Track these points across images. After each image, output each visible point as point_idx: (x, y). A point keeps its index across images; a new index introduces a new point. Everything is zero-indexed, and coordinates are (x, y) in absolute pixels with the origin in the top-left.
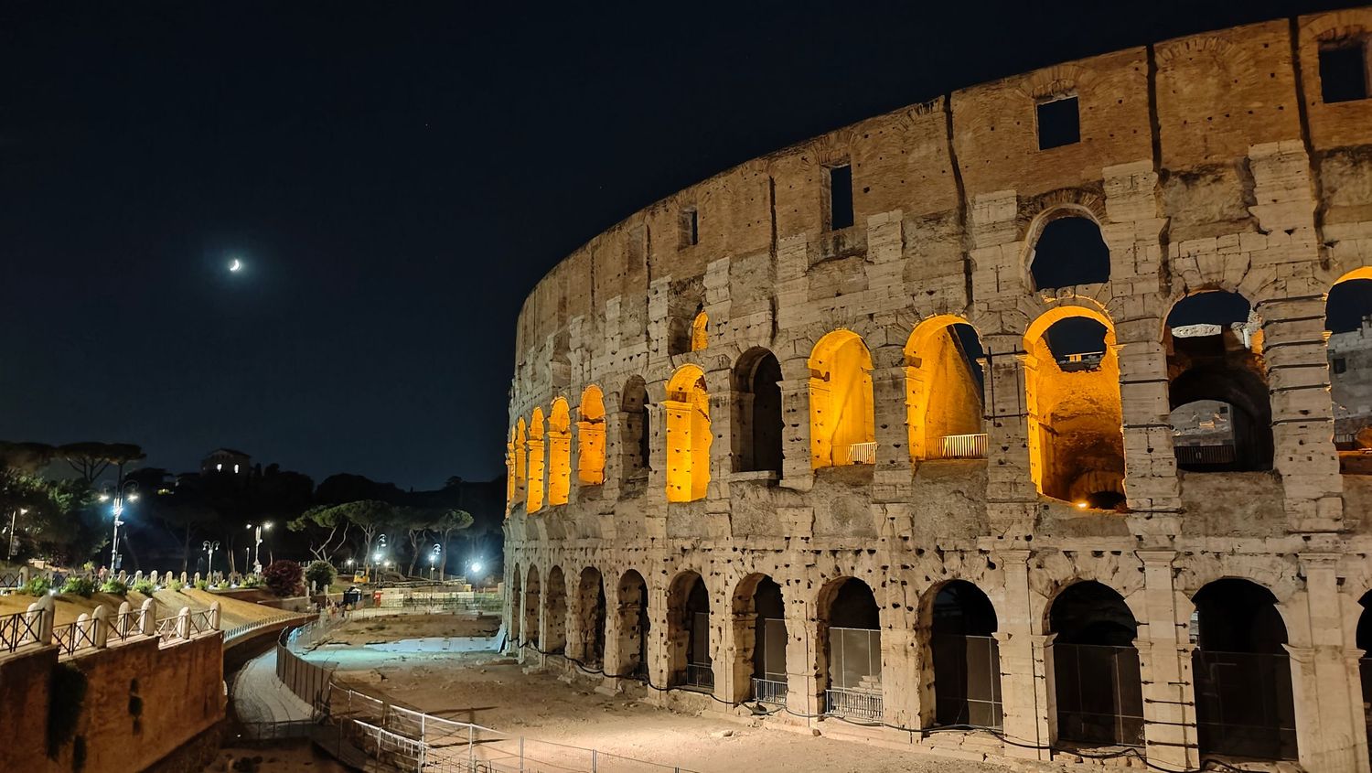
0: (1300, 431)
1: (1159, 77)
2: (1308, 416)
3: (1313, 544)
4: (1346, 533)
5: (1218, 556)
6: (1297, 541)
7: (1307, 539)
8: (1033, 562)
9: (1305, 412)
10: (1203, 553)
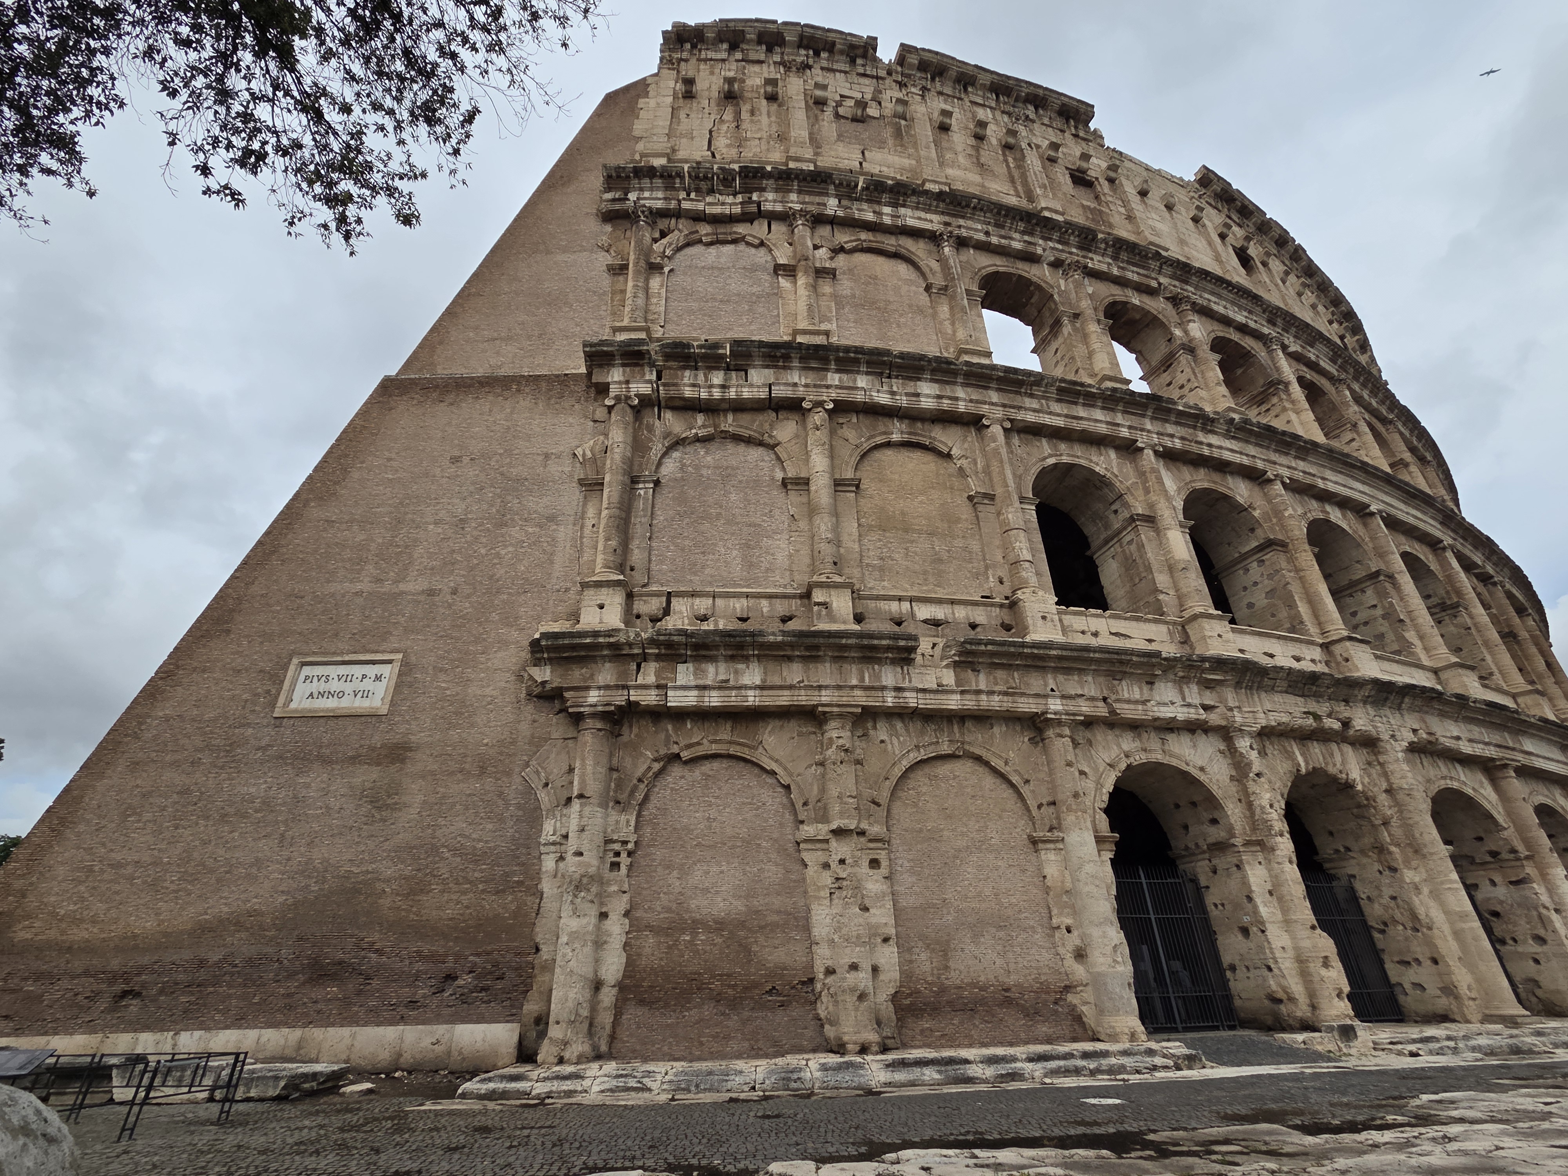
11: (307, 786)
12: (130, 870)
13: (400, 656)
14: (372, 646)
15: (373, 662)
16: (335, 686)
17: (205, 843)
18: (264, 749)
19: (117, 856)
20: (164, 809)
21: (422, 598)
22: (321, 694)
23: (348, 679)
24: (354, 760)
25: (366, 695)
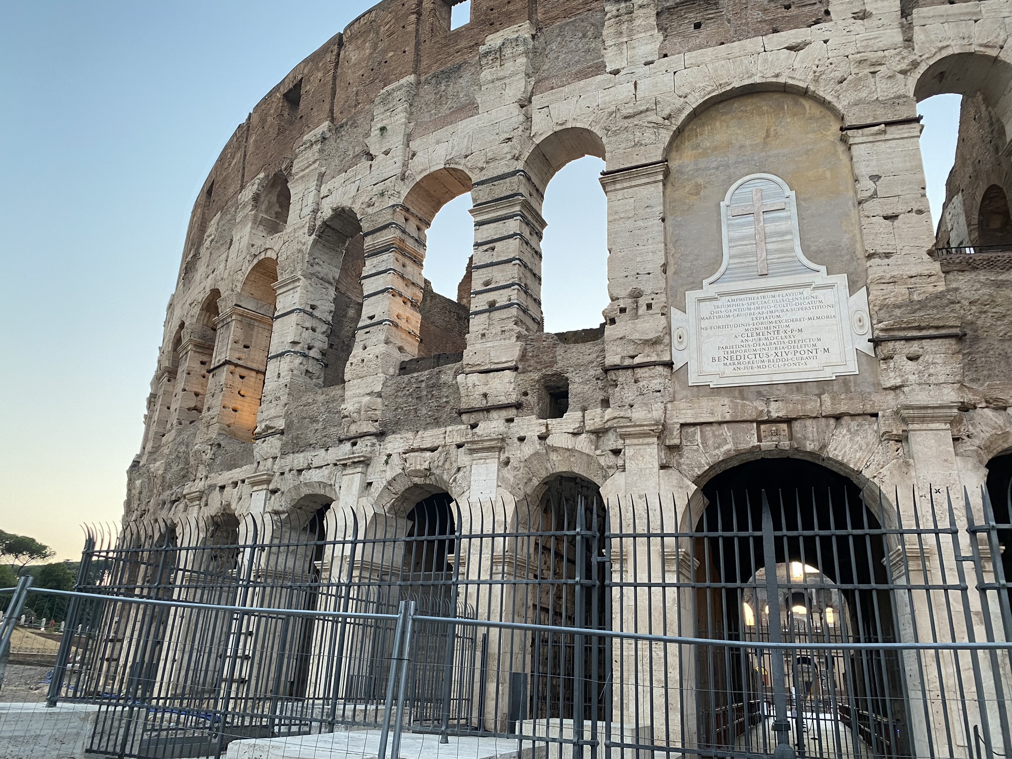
0: (365, 336)
1: (342, 54)
2: (374, 321)
3: (358, 449)
4: (381, 434)
5: (299, 472)
6: (347, 448)
7: (354, 444)
8: (204, 500)
9: (372, 318)
10: (290, 470)
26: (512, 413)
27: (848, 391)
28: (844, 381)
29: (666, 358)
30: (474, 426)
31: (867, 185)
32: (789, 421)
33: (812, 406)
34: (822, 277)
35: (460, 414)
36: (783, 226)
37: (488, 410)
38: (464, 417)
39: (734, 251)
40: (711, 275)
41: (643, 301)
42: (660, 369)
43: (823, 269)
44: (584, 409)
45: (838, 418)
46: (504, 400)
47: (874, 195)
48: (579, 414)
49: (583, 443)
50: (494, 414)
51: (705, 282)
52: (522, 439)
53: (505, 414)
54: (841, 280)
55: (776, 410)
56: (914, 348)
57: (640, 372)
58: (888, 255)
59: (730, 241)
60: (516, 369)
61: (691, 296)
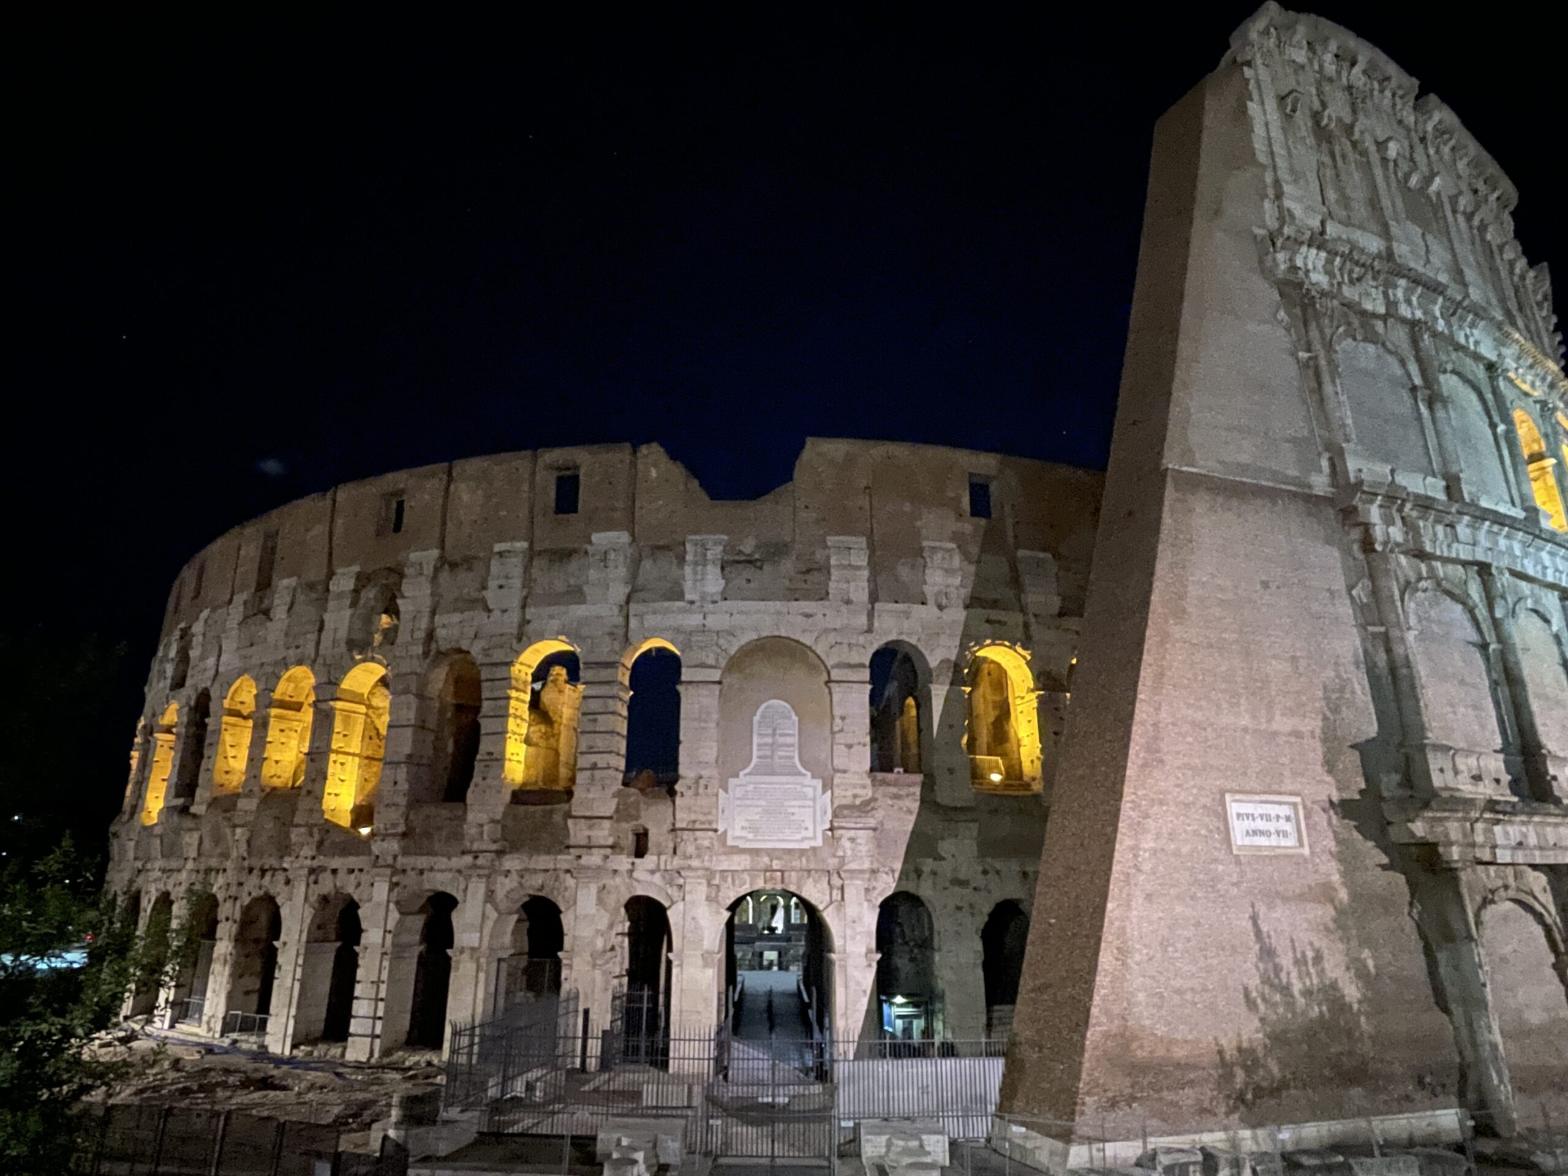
1: (452, 487)
2: (492, 757)
3: (480, 862)
4: (500, 853)
5: (421, 872)
6: (468, 859)
7: (476, 857)
8: (313, 878)
9: (491, 754)
10: (413, 869)
11: (1279, 920)
12: (1189, 996)
13: (1298, 799)
14: (1275, 787)
15: (1280, 803)
16: (1261, 825)
17: (1231, 971)
18: (1236, 884)
19: (1178, 983)
20: (1189, 940)
21: (1293, 740)
22: (1255, 832)
23: (1267, 817)
24: (1302, 897)
25: (1285, 834)
26: (609, 851)
27: (815, 855)
28: (814, 849)
29: (714, 826)
30: (579, 857)
31: (838, 721)
32: (782, 872)
33: (796, 864)
34: (808, 779)
35: (568, 847)
36: (789, 740)
37: (590, 847)
38: (572, 850)
39: (761, 753)
40: (744, 768)
41: (702, 782)
42: (711, 833)
43: (809, 774)
44: (659, 855)
45: (809, 871)
46: (603, 842)
47: (841, 731)
48: (655, 858)
49: (657, 878)
50: (594, 851)
51: (742, 773)
52: (615, 871)
53: (603, 851)
54: (819, 784)
55: (776, 864)
56: (852, 833)
57: (698, 833)
58: (845, 772)
59: (759, 745)
60: (610, 818)
61: (732, 782)
